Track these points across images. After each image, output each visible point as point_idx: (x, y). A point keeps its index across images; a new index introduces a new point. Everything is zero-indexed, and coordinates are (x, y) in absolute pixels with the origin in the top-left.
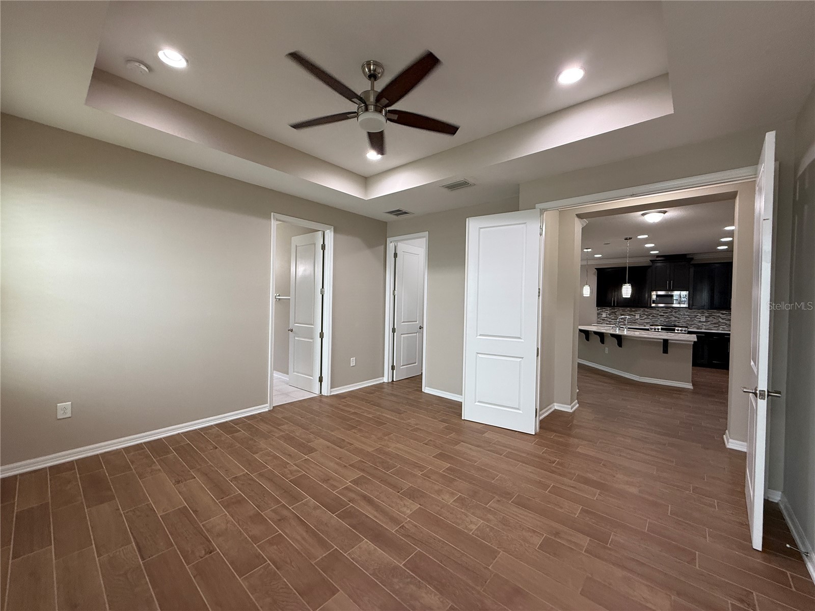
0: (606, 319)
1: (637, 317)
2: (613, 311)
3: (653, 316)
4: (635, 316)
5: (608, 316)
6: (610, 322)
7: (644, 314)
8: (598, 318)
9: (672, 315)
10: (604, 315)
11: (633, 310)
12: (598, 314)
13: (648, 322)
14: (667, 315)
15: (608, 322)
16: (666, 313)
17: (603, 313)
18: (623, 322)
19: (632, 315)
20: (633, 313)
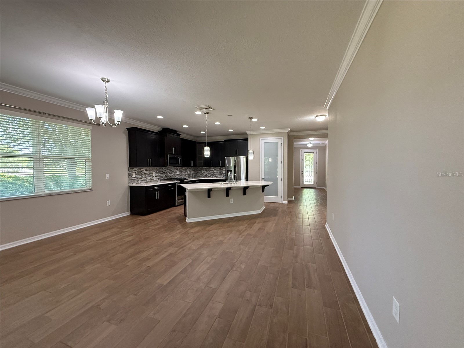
0: (135, 179)
1: (154, 175)
2: (140, 171)
3: (161, 173)
4: (152, 174)
5: (136, 175)
6: (138, 181)
7: (157, 172)
8: (129, 178)
9: (168, 172)
10: (134, 175)
11: (151, 169)
12: (129, 175)
13: (159, 177)
14: (166, 172)
15: (137, 182)
16: (166, 170)
17: (133, 173)
18: (146, 180)
19: (151, 173)
20: (151, 172)
